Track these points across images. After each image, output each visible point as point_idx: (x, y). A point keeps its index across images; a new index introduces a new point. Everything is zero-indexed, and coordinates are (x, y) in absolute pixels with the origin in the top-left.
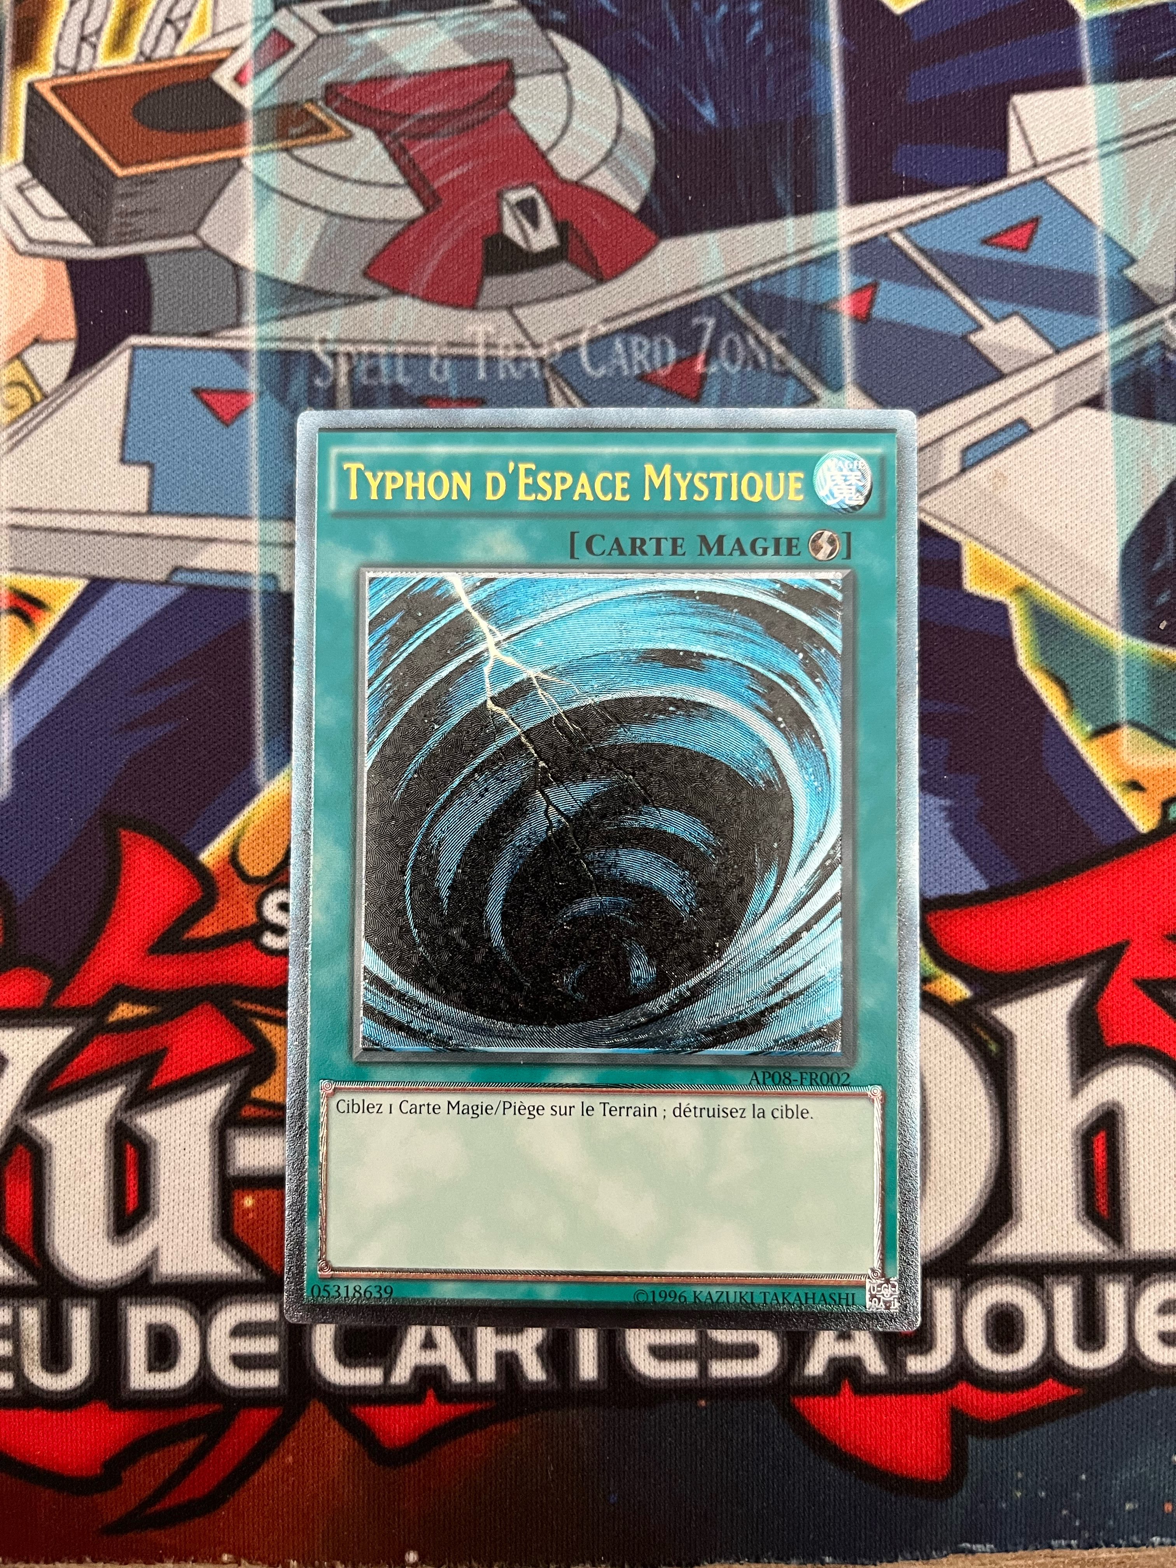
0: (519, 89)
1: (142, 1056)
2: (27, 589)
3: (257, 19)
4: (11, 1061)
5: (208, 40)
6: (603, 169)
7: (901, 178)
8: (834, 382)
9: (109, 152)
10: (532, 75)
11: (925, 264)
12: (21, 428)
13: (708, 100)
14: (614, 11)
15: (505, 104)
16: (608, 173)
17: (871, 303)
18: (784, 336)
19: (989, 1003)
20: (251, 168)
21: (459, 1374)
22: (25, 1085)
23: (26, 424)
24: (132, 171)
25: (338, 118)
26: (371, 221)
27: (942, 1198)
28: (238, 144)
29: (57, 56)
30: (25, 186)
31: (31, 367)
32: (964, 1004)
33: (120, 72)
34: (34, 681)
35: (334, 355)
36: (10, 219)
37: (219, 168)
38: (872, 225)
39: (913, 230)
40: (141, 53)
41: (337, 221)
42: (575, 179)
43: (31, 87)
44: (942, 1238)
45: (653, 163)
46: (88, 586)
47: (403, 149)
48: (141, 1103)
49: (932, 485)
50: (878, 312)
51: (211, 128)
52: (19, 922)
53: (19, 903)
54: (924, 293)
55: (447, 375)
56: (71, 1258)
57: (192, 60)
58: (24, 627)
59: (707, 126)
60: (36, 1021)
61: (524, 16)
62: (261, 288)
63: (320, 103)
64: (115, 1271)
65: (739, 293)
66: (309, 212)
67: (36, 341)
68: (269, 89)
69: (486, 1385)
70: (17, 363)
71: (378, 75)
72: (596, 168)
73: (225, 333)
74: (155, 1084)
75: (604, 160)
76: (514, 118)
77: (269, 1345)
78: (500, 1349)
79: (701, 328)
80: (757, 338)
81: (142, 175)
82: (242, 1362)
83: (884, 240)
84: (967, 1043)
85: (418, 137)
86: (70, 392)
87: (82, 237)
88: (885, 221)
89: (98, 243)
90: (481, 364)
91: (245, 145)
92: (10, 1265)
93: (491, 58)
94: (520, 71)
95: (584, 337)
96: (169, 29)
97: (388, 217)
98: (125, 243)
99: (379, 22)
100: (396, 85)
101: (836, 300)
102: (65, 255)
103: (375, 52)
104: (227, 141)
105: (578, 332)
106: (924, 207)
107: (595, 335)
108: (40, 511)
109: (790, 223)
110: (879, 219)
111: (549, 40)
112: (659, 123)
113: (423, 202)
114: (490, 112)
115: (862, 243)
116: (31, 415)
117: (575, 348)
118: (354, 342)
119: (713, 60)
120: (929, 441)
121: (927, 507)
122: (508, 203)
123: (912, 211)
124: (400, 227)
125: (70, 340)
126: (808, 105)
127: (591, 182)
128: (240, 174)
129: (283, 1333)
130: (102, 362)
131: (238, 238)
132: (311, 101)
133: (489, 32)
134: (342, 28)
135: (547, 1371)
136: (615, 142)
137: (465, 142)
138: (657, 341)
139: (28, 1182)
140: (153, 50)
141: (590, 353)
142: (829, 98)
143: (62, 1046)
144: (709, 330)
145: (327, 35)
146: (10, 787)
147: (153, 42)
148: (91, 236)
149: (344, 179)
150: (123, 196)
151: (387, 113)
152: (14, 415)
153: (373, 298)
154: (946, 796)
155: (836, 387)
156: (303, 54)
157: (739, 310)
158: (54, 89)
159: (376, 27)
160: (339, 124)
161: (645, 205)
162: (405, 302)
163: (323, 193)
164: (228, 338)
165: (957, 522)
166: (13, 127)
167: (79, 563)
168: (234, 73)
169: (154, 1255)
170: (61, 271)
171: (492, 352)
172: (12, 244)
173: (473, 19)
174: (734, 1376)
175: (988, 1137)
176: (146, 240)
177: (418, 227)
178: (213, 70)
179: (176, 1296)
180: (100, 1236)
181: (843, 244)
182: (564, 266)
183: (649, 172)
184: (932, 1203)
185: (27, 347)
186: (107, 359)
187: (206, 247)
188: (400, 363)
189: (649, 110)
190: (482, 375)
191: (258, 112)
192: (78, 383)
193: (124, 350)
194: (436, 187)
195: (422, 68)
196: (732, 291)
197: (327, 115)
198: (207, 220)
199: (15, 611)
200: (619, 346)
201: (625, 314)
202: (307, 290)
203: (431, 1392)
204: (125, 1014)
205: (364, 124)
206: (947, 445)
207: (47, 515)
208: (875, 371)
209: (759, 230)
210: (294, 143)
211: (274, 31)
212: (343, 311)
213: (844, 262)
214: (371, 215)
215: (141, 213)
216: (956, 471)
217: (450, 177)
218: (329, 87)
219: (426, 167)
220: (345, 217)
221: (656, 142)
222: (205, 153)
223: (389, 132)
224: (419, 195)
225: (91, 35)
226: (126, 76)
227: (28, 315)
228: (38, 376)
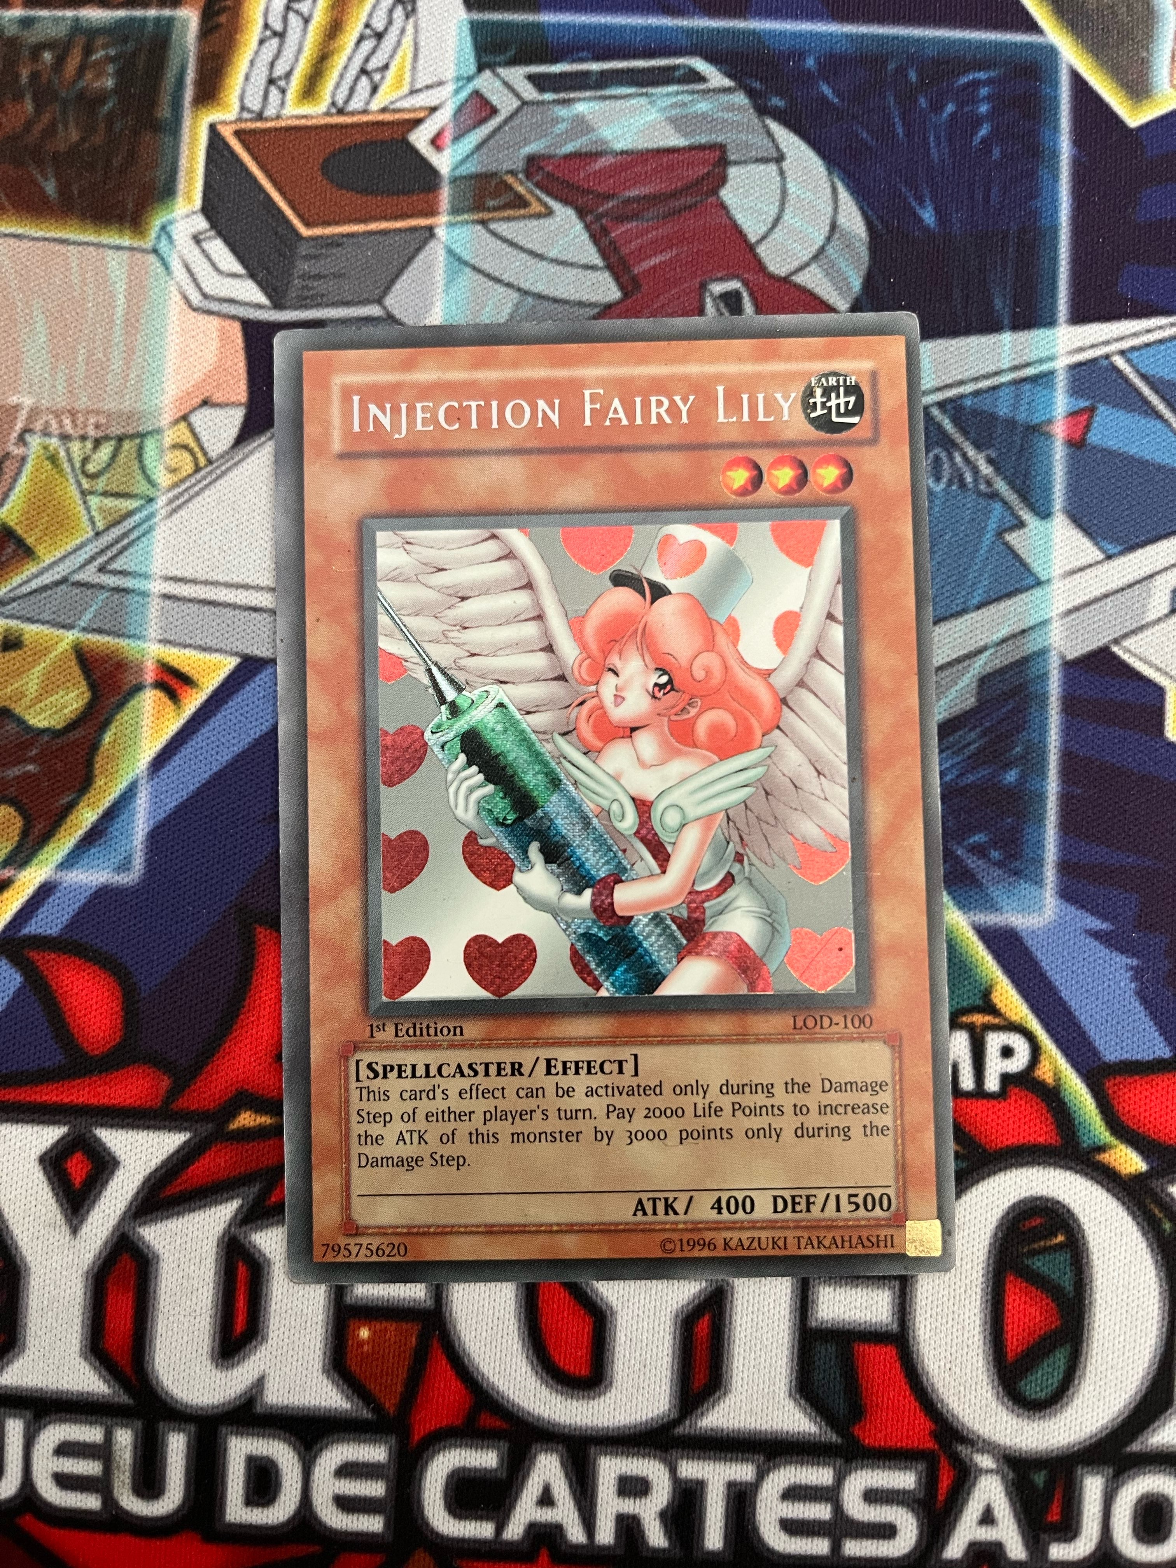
0: (731, 176)
1: (261, 1169)
2: (175, 664)
3: (458, 79)
4: (122, 1163)
5: (406, 96)
6: (813, 267)
7: (1127, 300)
8: (1042, 509)
9: (293, 208)
10: (745, 162)
11: (1146, 391)
12: (181, 494)
13: (928, 202)
14: (836, 100)
15: (715, 191)
16: (818, 270)
17: (1088, 427)
18: (993, 455)
19: (1166, 1180)
20: (443, 239)
21: (576, 1534)
22: (135, 1190)
23: (186, 490)
24: (318, 231)
25: (538, 192)
26: (565, 302)
27: (1102, 1383)
28: (432, 212)
29: (242, 99)
30: (202, 237)
31: (198, 430)
32: (1138, 1178)
33: (309, 123)
34: (177, 761)
36: (184, 270)
37: (409, 237)
38: (1093, 346)
39: (1136, 354)
40: (333, 104)
41: (530, 300)
42: (783, 275)
43: (213, 128)
44: (1099, 1425)
45: (866, 265)
46: (240, 664)
47: (605, 231)
48: (258, 1218)
49: (1139, 624)
50: (1094, 438)
51: (404, 194)
52: (141, 1016)
53: (143, 995)
54: (1143, 422)
56: (171, 1378)
57: (388, 117)
58: (169, 702)
59: (926, 229)
60: (152, 1122)
61: (740, 99)
63: (520, 176)
64: (217, 1397)
65: (949, 407)
66: (502, 289)
67: (205, 403)
68: (468, 157)
69: (603, 1548)
70: (182, 425)
71: (584, 150)
72: (807, 265)
74: (273, 1199)
75: (815, 257)
76: (723, 206)
77: (376, 1489)
78: (621, 1511)
80: (964, 455)
81: (328, 237)
82: (345, 1503)
83: (1105, 363)
84: (1140, 1219)
85: (621, 219)
86: (236, 459)
87: (261, 298)
88: (1107, 343)
89: (277, 305)
91: (439, 213)
92: (105, 1381)
93: (703, 141)
94: (733, 158)
96: (364, 81)
97: (584, 299)
98: (306, 307)
99: (588, 94)
100: (602, 163)
101: (1050, 422)
102: (241, 315)
103: (581, 125)
104: (420, 208)
106: (1148, 331)
108: (194, 582)
109: (1007, 337)
110: (1101, 340)
111: (765, 127)
112: (876, 222)
113: (622, 287)
114: (699, 198)
115: (1080, 364)
116: (193, 481)
119: (936, 161)
120: (1138, 578)
121: (1132, 648)
122: (712, 295)
123: (1135, 335)
124: (596, 310)
125: (240, 404)
126: (1034, 215)
127: (800, 279)
128: (432, 244)
129: (391, 1477)
131: (424, 311)
132: (512, 172)
133: (703, 113)
134: (548, 96)
135: (670, 1538)
136: (829, 239)
137: (669, 228)
139: (131, 1294)
140: (346, 102)
142: (1056, 210)
143: (177, 1152)
145: (533, 103)
146: (142, 871)
147: (346, 93)
148: (270, 297)
149: (540, 257)
150: (307, 258)
151: (589, 191)
152: (176, 479)
154: (1134, 955)
155: (1045, 515)
156: (506, 121)
157: (948, 425)
158: (238, 134)
159: (584, 99)
160: (539, 200)
161: (856, 307)
163: (517, 270)
165: (1162, 666)
166: (191, 171)
167: (231, 639)
168: (431, 135)
169: (260, 1383)
170: (236, 331)
172: (185, 298)
173: (687, 98)
174: (868, 1555)
175: (1155, 1321)
176: (327, 306)
177: (615, 311)
178: (408, 131)
179: (280, 1428)
180: (204, 1357)
181: (1061, 364)
183: (862, 273)
184: (1092, 1388)
185: (194, 409)
187: (390, 318)
189: (866, 208)
191: (454, 180)
192: (246, 450)
194: (636, 272)
195: (630, 146)
196: (942, 405)
197: (527, 188)
198: (393, 289)
199: (160, 685)
203: (544, 1552)
204: (246, 1122)
205: (566, 201)
206: (1156, 584)
207: (203, 586)
208: (1086, 500)
209: (974, 342)
210: (491, 216)
211: (477, 94)
213: (1061, 381)
214: (566, 296)
215: (325, 277)
216: (1166, 611)
217: (652, 263)
218: (531, 160)
219: (627, 251)
220: (539, 296)
221: (870, 242)
222: (396, 218)
223: (591, 212)
224: (617, 278)
225: (280, 78)
226: (316, 128)
227: (198, 376)
228: (204, 439)
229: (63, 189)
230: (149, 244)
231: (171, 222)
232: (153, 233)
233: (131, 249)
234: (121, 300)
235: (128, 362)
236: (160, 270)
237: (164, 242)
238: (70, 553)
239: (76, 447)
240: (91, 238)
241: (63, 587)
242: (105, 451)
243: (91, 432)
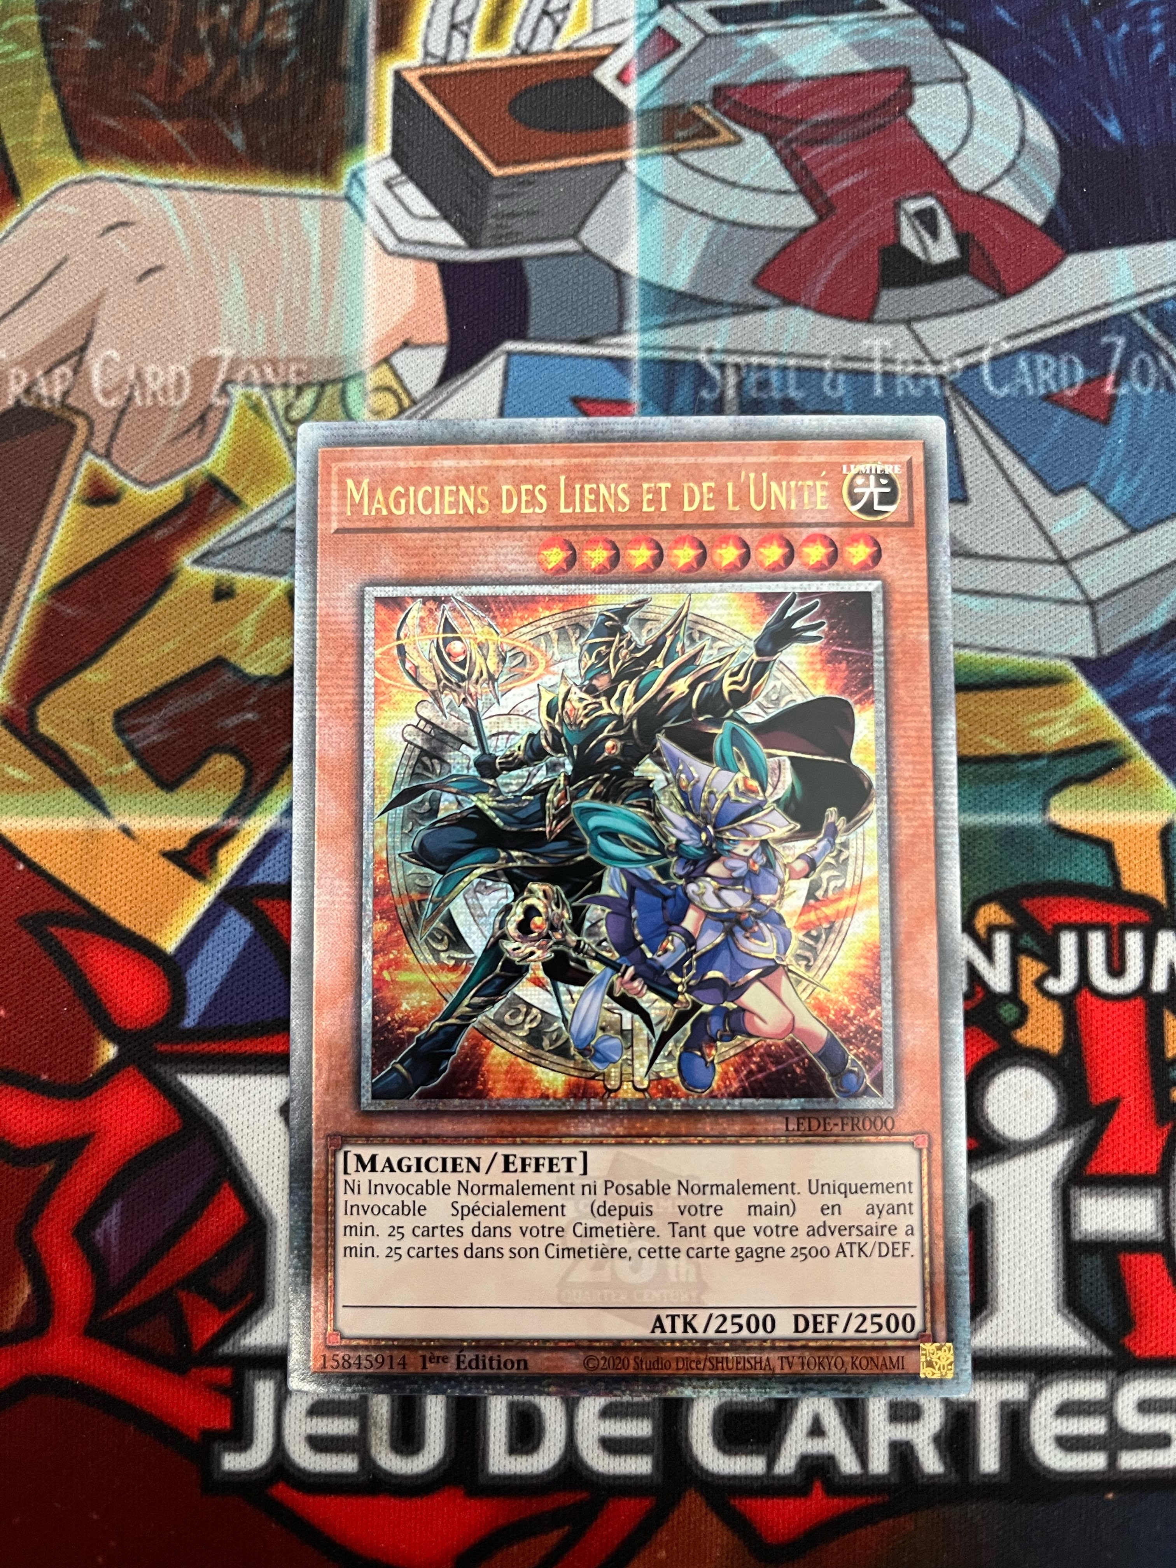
0: (917, 97)
3: (640, 15)
5: (589, 35)
6: (1006, 180)
9: (483, 149)
10: (930, 83)
13: (1113, 116)
14: (1014, 24)
15: (903, 112)
16: (1011, 184)
20: (635, 172)
21: (849, 1465)
24: (510, 171)
25: (727, 121)
26: (760, 228)
28: (622, 145)
29: (425, 44)
30: (394, 182)
31: (400, 371)
33: (494, 65)
35: (722, 366)
36: (377, 216)
37: (602, 171)
40: (517, 45)
41: (725, 227)
42: (976, 190)
43: (398, 74)
45: (1057, 177)
47: (795, 156)
51: (593, 129)
55: (841, 391)
57: (572, 56)
59: (1112, 141)
61: (921, 23)
62: (644, 296)
63: (708, 106)
65: (1150, 311)
66: (695, 219)
67: (406, 344)
68: (654, 90)
69: (878, 1477)
71: (769, 78)
72: (999, 179)
73: (606, 341)
75: (1007, 171)
76: (911, 125)
77: (642, 1428)
78: (894, 1438)
79: (1111, 347)
80: (1168, 356)
81: (521, 175)
82: (612, 1446)
85: (813, 142)
86: (440, 398)
87: (456, 239)
89: (473, 245)
90: (878, 379)
91: (628, 147)
93: (887, 64)
94: (918, 79)
95: (985, 355)
96: (546, 21)
97: (779, 224)
98: (501, 245)
99: (769, 24)
100: (789, 89)
103: (766, 54)
104: (609, 143)
105: (980, 349)
107: (998, 352)
111: (947, 48)
112: (1064, 136)
113: (816, 209)
114: (887, 119)
117: (977, 365)
118: (743, 353)
119: (1116, 78)
122: (906, 213)
124: (791, 235)
125: (441, 344)
127: (993, 193)
128: (624, 177)
129: (657, 1415)
130: (475, 368)
131: (620, 243)
132: (699, 103)
133: (885, 38)
134: (731, 28)
135: (945, 1464)
136: (1019, 153)
137: (858, 151)
138: (1064, 359)
140: (531, 42)
141: (992, 371)
144: (1119, 350)
145: (715, 35)
147: (529, 34)
148: (465, 238)
149: (734, 185)
150: (500, 197)
151: (777, 117)
153: (764, 308)
156: (690, 54)
157: (1151, 329)
158: (423, 79)
159: (766, 29)
160: (728, 128)
161: (1051, 218)
162: (797, 312)
163: (710, 198)
164: (609, 346)
166: (378, 118)
168: (616, 72)
170: (433, 272)
171: (889, 367)
172: (380, 242)
173: (867, 24)
174: (1145, 1467)
176: (523, 242)
177: (810, 237)
178: (593, 68)
182: (965, 279)
183: (1053, 186)
185: (395, 352)
186: (481, 365)
187: (586, 251)
188: (792, 376)
189: (1052, 122)
190: (878, 391)
191: (643, 114)
192: (450, 389)
193: (499, 356)
194: (829, 194)
195: (815, 73)
196: (1143, 310)
197: (715, 117)
198: (588, 223)
200: (1022, 364)
201: (1030, 331)
202: (693, 297)
203: (818, 1484)
205: (755, 129)
210: (681, 146)
211: (659, 28)
212: (730, 320)
214: (761, 222)
215: (519, 215)
217: (845, 185)
218: (718, 90)
219: (819, 175)
220: (734, 224)
221: (1060, 155)
222: (586, 154)
223: (781, 137)
224: (811, 202)
225: (462, 23)
226: (501, 69)
227: (397, 318)
228: (407, 381)
229: (251, 140)
230: (341, 193)
231: (361, 169)
232: (345, 181)
233: (323, 197)
234: (316, 248)
235: (326, 309)
236: (355, 217)
237: (356, 189)
238: (278, 500)
239: (278, 395)
240: (283, 188)
241: (274, 534)
242: (308, 398)
243: (293, 379)
